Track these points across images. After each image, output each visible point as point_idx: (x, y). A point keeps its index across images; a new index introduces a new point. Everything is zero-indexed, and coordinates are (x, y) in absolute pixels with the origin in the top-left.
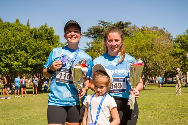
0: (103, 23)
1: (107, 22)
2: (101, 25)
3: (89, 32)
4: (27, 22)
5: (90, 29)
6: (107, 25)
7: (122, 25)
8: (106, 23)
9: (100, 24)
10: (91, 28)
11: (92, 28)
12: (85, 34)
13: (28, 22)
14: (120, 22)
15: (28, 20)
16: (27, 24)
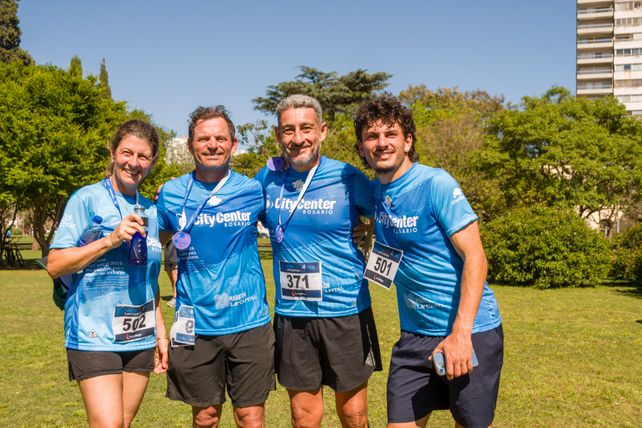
0: (311, 74)
1: (323, 71)
2: (306, 80)
3: (271, 98)
4: (100, 67)
5: (274, 90)
6: (322, 82)
7: (364, 80)
8: (321, 74)
9: (303, 76)
10: (276, 88)
11: (280, 87)
12: (260, 105)
13: (103, 66)
14: (359, 73)
15: (101, 61)
16: (99, 72)
